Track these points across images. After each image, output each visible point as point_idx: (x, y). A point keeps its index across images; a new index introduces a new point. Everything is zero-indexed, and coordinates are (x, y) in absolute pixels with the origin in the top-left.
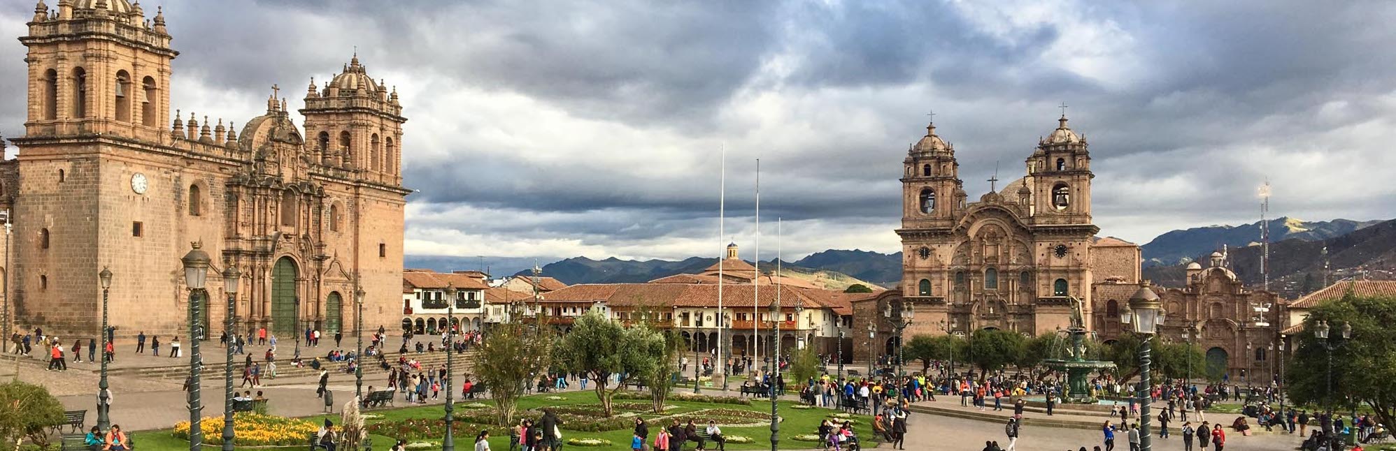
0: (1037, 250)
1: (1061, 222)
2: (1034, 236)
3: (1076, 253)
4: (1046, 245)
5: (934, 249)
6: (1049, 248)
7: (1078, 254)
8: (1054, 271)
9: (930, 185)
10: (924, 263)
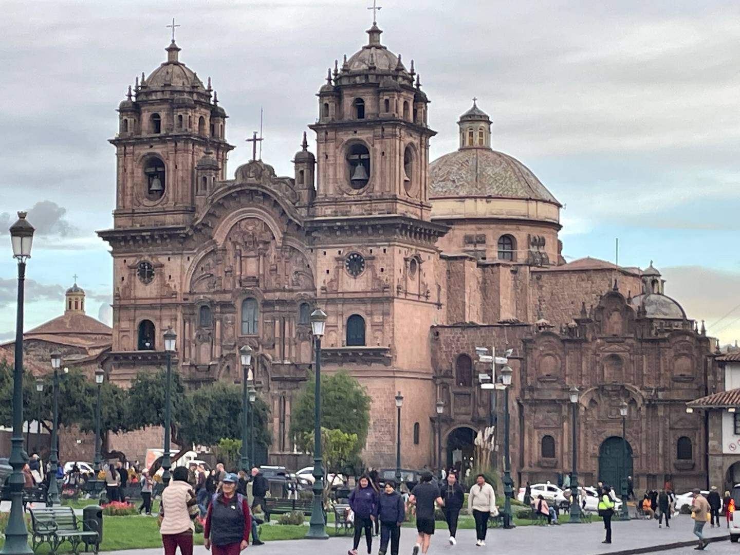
0: (319, 265)
1: (356, 212)
2: (315, 238)
3: (378, 268)
4: (332, 253)
5: (162, 266)
6: (337, 259)
7: (382, 270)
8: (345, 301)
9: (158, 150)
10: (146, 291)
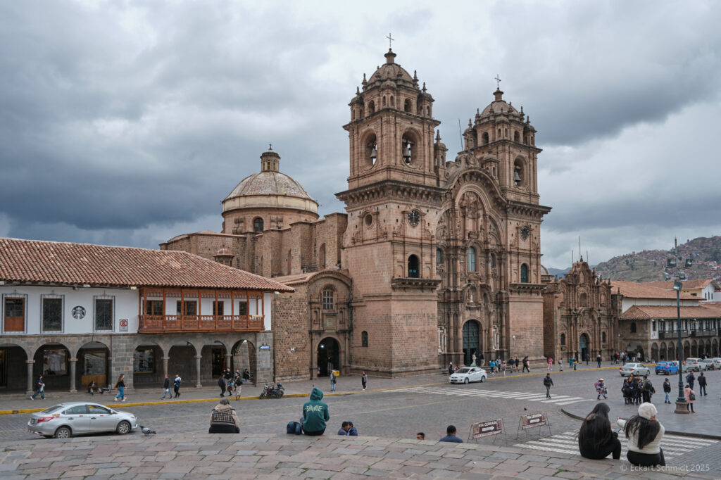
0: (509, 229)
2: (507, 211)
4: (515, 224)
5: (424, 214)
6: (517, 228)
10: (413, 232)
